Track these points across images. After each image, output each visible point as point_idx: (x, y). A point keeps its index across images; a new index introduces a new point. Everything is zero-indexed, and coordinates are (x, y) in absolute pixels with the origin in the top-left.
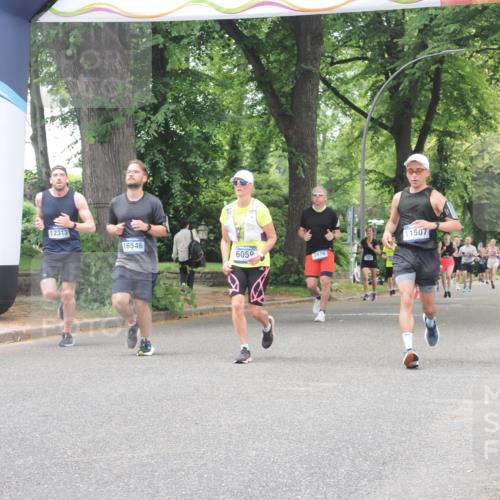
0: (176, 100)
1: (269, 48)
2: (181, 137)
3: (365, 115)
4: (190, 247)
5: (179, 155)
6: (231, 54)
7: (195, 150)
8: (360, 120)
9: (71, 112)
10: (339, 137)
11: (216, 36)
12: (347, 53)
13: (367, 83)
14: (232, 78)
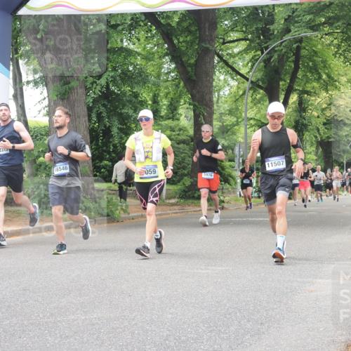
0: (114, 69)
1: (179, 33)
2: (118, 95)
3: (247, 79)
4: (126, 172)
5: (117, 107)
7: (128, 104)
8: (243, 83)
11: (142, 24)
12: (234, 35)
13: (248, 57)
14: (153, 53)
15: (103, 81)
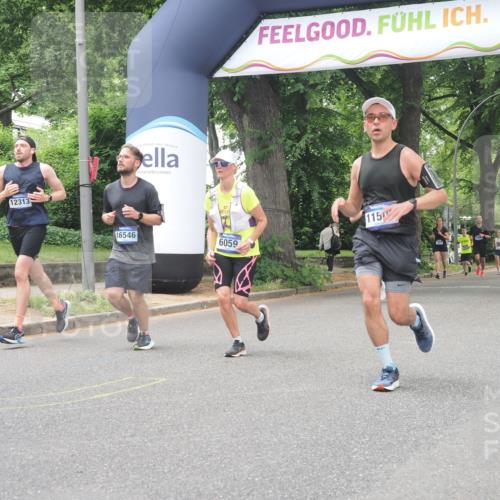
1: (382, 90)
2: (317, 158)
3: (456, 138)
4: (332, 239)
6: (353, 95)
8: (451, 142)
9: (238, 142)
10: (436, 155)
11: (342, 82)
12: (440, 92)
13: (456, 114)
14: (355, 113)
15: (302, 144)
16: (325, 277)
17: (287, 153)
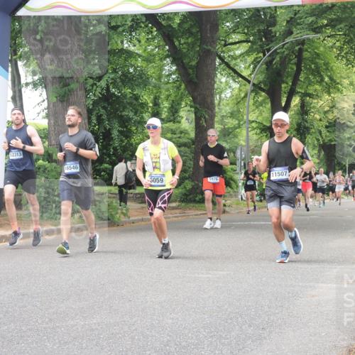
0: (115, 71)
1: (180, 34)
2: (118, 97)
3: (249, 82)
5: (117, 110)
6: (154, 38)
7: (128, 106)
8: (245, 85)
9: (39, 79)
10: (230, 97)
11: (143, 25)
13: (250, 59)
14: (154, 55)
15: (103, 83)
16: (122, 213)
17: (87, 92)
